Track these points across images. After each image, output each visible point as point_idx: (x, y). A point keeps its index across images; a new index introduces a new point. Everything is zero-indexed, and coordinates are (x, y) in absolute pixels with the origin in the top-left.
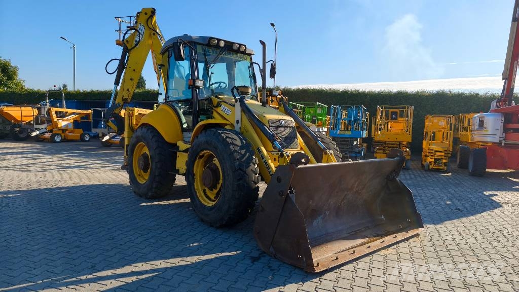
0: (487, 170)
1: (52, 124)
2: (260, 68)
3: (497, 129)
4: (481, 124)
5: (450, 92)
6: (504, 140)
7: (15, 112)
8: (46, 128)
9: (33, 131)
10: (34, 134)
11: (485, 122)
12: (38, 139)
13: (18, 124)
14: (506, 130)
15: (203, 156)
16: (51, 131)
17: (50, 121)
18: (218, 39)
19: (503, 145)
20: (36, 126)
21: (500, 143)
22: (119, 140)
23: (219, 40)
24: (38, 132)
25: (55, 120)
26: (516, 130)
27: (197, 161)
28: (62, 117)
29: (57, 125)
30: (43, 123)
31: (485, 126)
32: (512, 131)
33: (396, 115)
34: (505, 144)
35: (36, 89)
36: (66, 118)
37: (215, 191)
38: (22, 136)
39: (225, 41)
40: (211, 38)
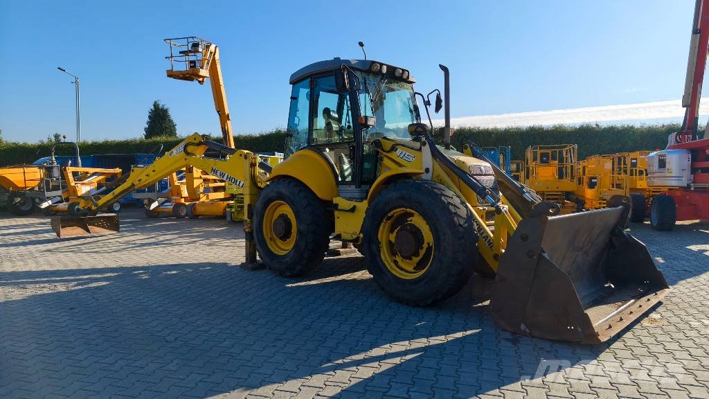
0: (678, 223)
1: (68, 190)
2: (424, 100)
3: (683, 170)
4: (662, 164)
5: (597, 125)
6: (693, 183)
7: (13, 175)
8: (60, 196)
9: (43, 200)
10: (45, 205)
11: (667, 161)
12: (48, 212)
13: (18, 192)
14: (694, 170)
15: (392, 216)
16: (67, 200)
17: (65, 186)
18: (380, 63)
19: (692, 189)
20: (48, 194)
21: (689, 186)
22: (172, 207)
23: (382, 65)
24: (50, 202)
25: (73, 184)
26: (705, 170)
27: (382, 224)
28: (80, 179)
29: (75, 191)
30: (56, 188)
31: (667, 166)
32: (700, 171)
33: (548, 157)
34: (695, 188)
35: (21, 143)
36: (86, 181)
37: (416, 260)
38: (24, 208)
39: (388, 67)
40: (373, 63)
